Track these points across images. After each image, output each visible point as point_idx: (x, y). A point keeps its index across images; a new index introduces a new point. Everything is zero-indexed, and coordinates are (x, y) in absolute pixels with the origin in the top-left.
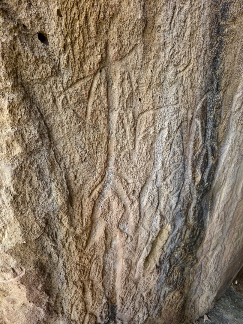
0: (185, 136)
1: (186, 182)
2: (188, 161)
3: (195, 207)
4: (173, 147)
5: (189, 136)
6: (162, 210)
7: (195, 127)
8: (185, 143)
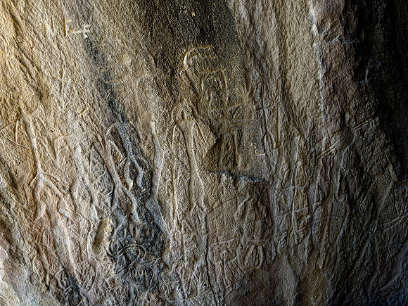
0: (101, 152)
1: (117, 186)
2: (113, 170)
3: (138, 209)
4: (91, 159)
5: (106, 151)
6: (97, 205)
7: (110, 146)
8: (103, 157)
